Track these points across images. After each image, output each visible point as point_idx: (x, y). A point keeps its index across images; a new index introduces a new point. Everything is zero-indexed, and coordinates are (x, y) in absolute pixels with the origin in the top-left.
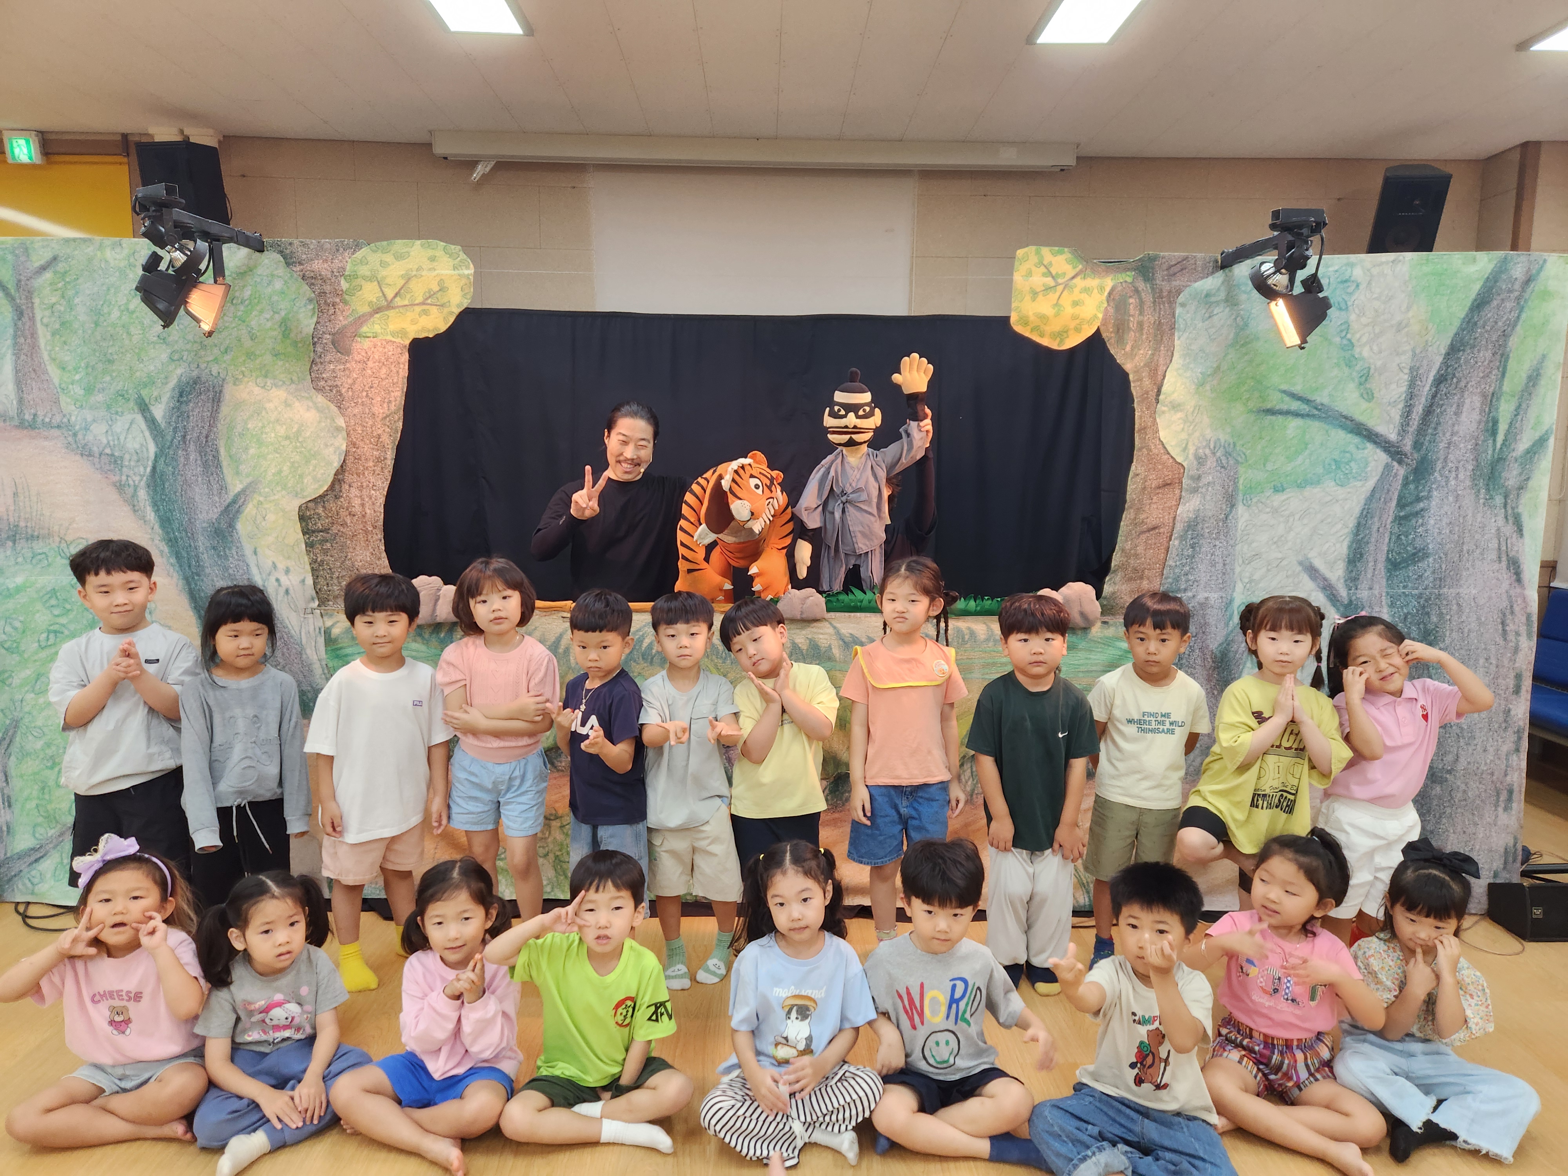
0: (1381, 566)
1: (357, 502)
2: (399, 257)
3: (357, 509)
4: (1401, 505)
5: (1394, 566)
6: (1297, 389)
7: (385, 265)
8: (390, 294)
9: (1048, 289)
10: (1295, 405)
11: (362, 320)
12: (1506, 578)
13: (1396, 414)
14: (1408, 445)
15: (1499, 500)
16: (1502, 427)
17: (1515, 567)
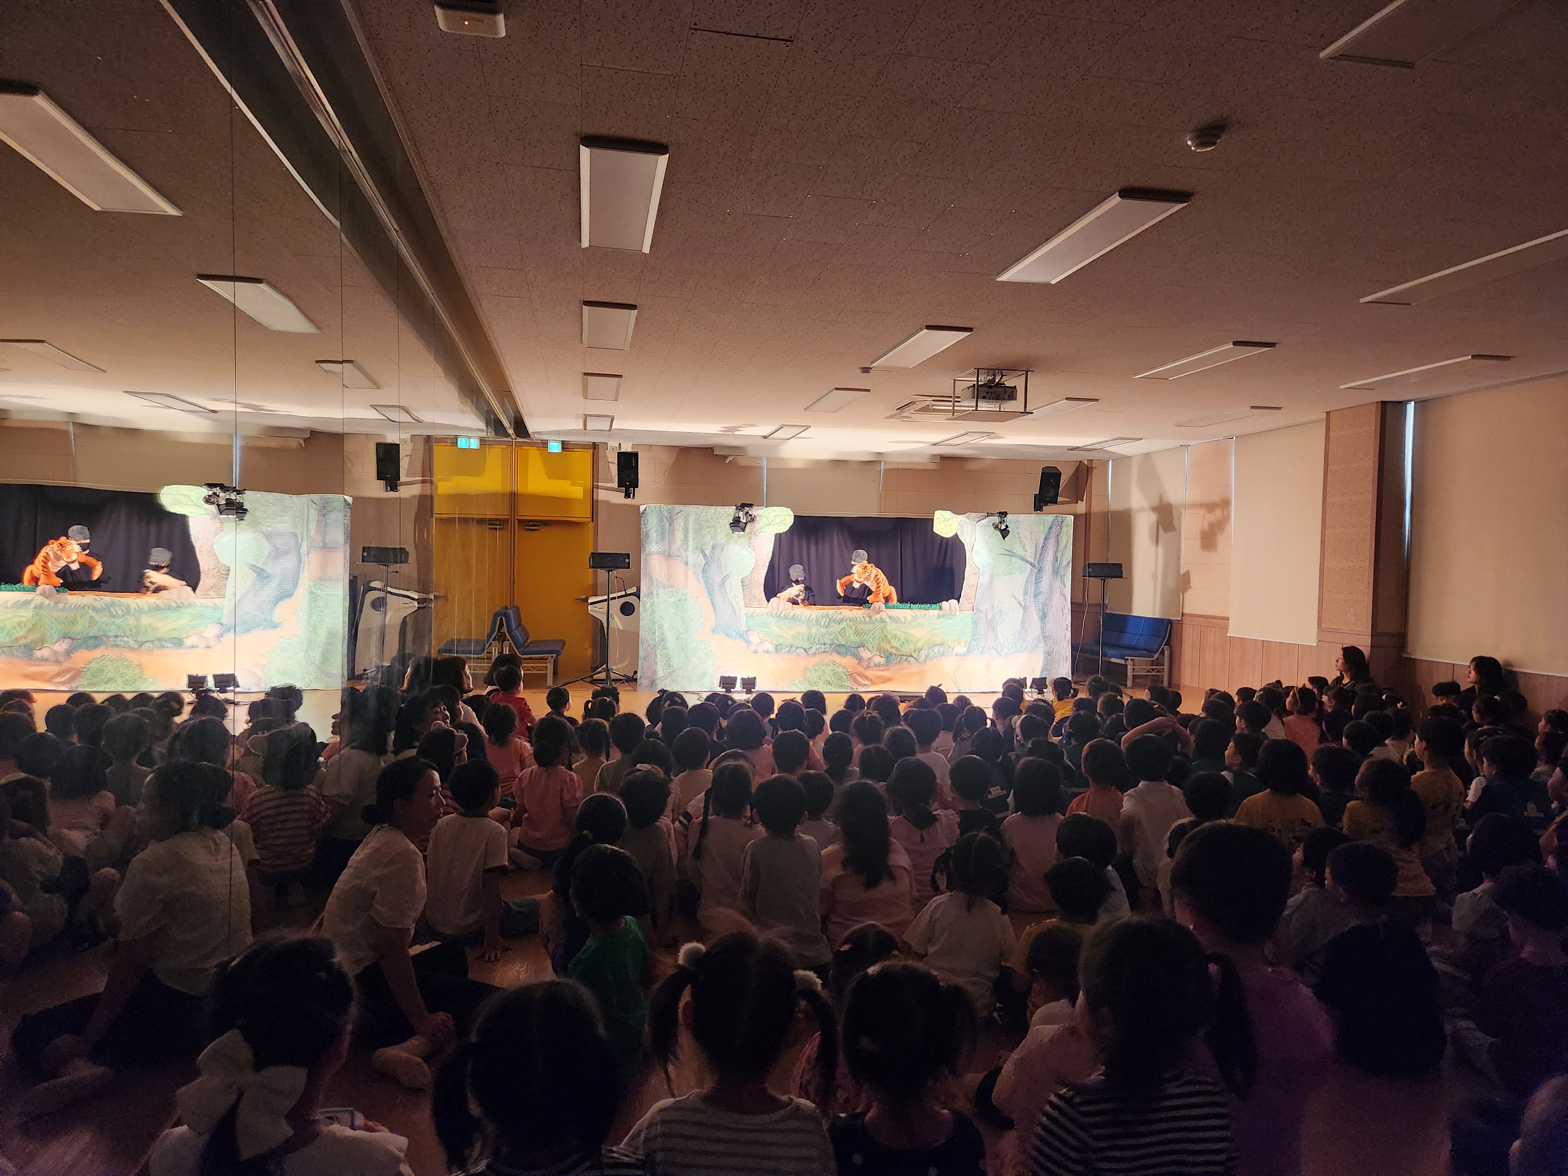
0: (1032, 595)
1: (756, 578)
2: (773, 511)
3: (756, 580)
4: (1036, 580)
5: (1035, 596)
6: (1008, 549)
7: (769, 513)
8: (770, 521)
9: (943, 522)
10: (1008, 553)
11: (762, 528)
12: (1063, 599)
13: (1033, 555)
14: (1036, 564)
15: (1059, 578)
16: (1059, 559)
17: (1064, 595)
